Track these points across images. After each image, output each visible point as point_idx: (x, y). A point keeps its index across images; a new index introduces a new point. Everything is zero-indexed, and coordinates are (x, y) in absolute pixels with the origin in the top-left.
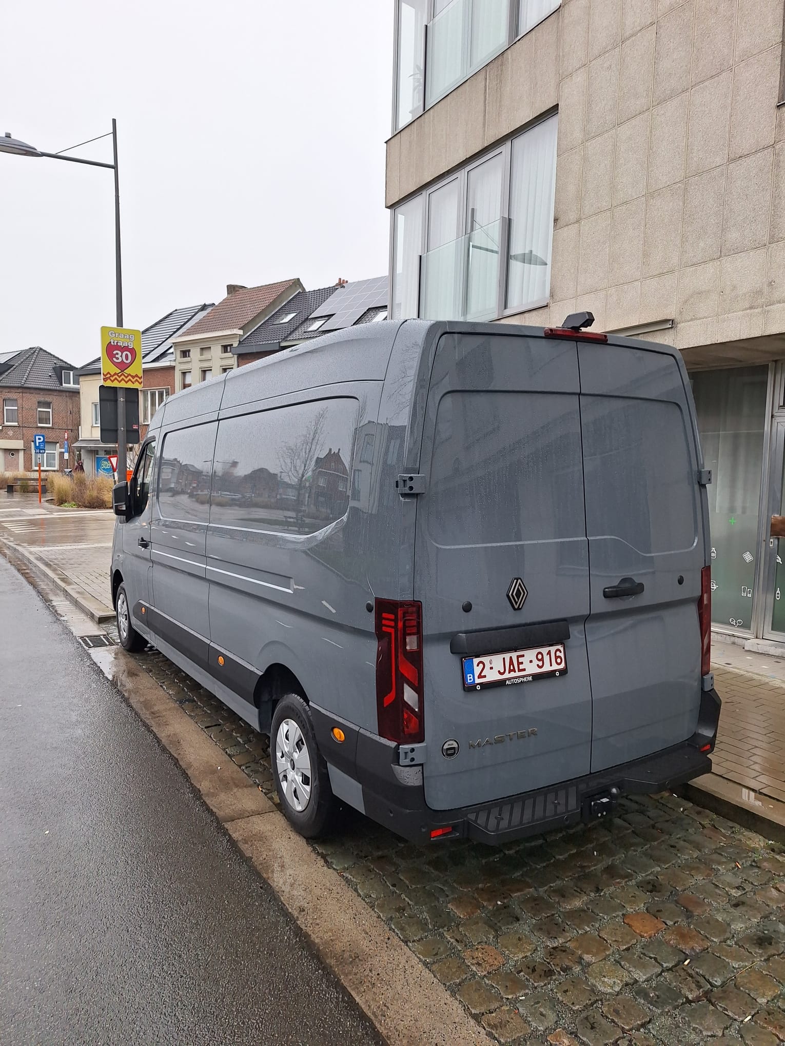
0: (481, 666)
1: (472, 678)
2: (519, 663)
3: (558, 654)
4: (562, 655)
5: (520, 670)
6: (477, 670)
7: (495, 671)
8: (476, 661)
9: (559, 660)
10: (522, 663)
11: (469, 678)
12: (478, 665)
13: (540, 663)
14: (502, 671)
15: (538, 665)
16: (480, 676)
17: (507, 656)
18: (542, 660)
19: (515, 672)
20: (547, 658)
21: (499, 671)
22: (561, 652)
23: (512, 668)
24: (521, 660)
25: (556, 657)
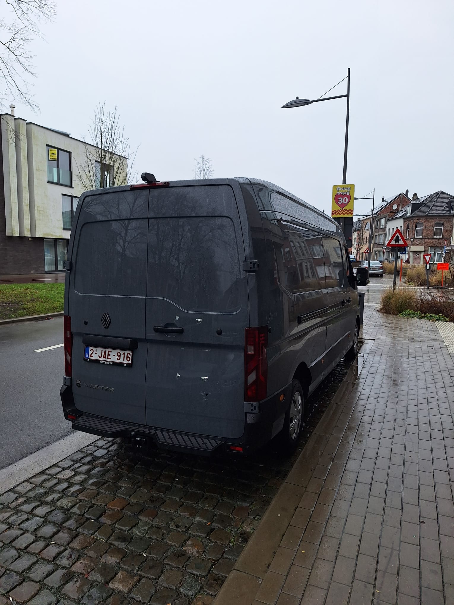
0: (92, 351)
1: (87, 355)
2: (109, 355)
3: (129, 355)
4: (131, 357)
5: (108, 358)
6: (90, 352)
7: (97, 355)
8: (90, 348)
9: (128, 359)
10: (110, 355)
11: (86, 355)
12: (91, 351)
13: (119, 358)
14: (100, 356)
15: (117, 358)
16: (91, 356)
17: (104, 350)
18: (120, 356)
19: (106, 358)
20: (122, 356)
21: (99, 356)
22: (130, 355)
23: (105, 356)
24: (109, 353)
25: (127, 357)
